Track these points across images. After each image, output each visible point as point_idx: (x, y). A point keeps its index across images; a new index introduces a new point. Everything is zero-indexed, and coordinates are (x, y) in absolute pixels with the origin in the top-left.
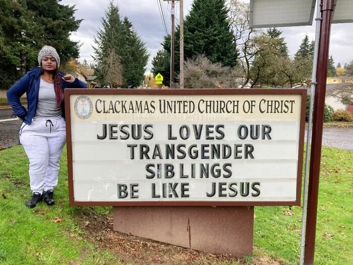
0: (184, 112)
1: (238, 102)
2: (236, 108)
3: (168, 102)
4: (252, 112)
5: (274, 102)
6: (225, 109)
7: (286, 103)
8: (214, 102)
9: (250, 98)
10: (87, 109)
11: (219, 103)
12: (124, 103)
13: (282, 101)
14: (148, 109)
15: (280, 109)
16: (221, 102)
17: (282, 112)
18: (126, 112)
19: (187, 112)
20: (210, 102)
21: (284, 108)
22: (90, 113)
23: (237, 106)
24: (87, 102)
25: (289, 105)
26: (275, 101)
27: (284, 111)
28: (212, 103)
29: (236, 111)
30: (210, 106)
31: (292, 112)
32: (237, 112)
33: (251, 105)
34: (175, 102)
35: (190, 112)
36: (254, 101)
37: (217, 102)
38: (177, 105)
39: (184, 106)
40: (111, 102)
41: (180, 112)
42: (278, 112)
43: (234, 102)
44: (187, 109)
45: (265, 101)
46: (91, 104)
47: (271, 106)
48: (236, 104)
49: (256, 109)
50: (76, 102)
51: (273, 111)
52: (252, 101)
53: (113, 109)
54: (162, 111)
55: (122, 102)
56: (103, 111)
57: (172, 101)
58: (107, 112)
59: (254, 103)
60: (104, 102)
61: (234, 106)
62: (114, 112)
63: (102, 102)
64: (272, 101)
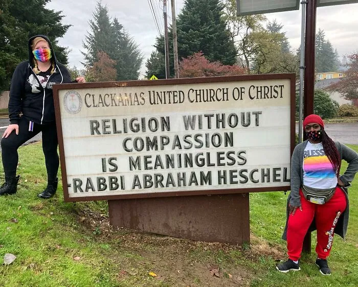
0: (174, 103)
1: (227, 89)
2: (225, 95)
3: (157, 92)
4: (241, 99)
5: (263, 88)
6: (215, 98)
7: (276, 88)
8: (203, 90)
9: (239, 85)
10: (77, 103)
11: (209, 91)
12: (113, 95)
13: (271, 87)
14: (138, 101)
15: (269, 95)
16: (210, 90)
17: (271, 97)
18: (116, 105)
19: (177, 103)
20: (200, 90)
21: (274, 93)
22: (80, 108)
23: (227, 93)
24: (76, 97)
25: (278, 90)
26: (265, 87)
27: (274, 96)
28: (202, 91)
29: (225, 99)
30: (200, 95)
31: (281, 97)
32: (227, 100)
33: (241, 93)
34: (164, 92)
35: (180, 102)
36: (244, 88)
37: (207, 90)
38: (167, 96)
39: (174, 96)
40: (100, 95)
41: (170, 103)
42: (268, 98)
43: (223, 89)
44: (177, 99)
45: (254, 87)
46: (80, 98)
47: (261, 91)
48: (225, 91)
49: (245, 96)
50: (66, 97)
51: (263, 97)
52: (241, 88)
53: (102, 103)
54: (152, 102)
55: (111, 95)
56: (93, 105)
57: (161, 92)
58: (97, 106)
59: (243, 90)
60: (93, 96)
61: (224, 93)
62: (103, 106)
63: (91, 96)
64: (261, 87)
